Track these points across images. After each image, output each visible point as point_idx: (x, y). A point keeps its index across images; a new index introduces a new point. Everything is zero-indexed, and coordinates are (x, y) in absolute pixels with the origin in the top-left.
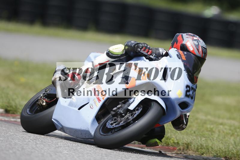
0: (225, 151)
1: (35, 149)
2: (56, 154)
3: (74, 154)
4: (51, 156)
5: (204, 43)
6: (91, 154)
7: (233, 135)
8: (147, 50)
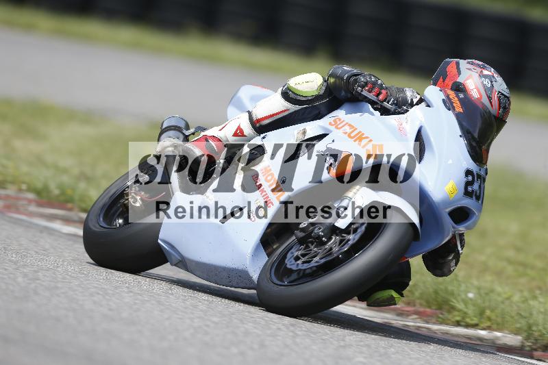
5: (504, 86)
8: (376, 90)
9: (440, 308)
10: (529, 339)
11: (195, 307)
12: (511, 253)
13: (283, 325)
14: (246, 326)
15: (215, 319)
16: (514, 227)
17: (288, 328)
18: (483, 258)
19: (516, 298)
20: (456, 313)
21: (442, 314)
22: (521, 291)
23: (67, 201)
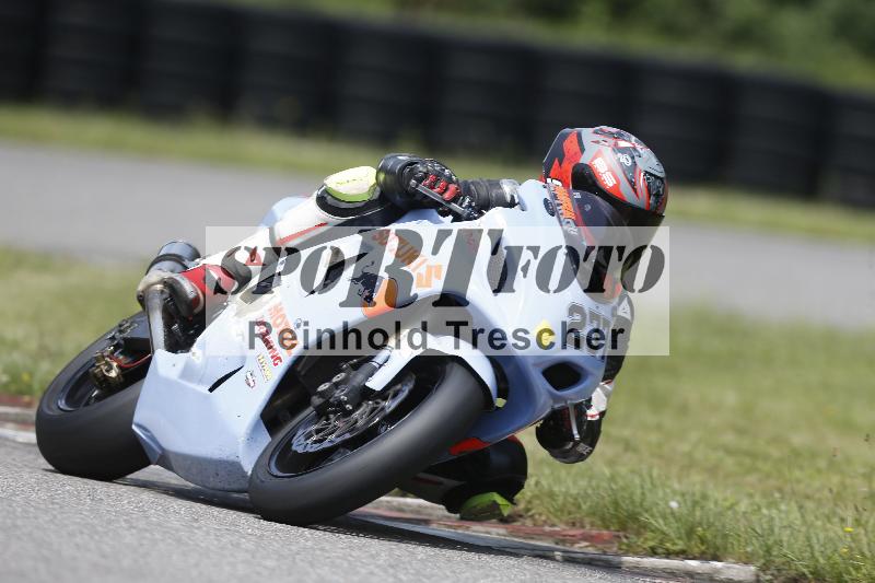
5: (653, 162)
8: (442, 184)
9: (623, 527)
10: (768, 569)
11: (238, 545)
12: (729, 438)
13: (378, 566)
14: (319, 571)
15: (270, 563)
16: (731, 398)
17: (385, 571)
18: (685, 447)
19: (743, 506)
20: (649, 535)
21: (627, 538)
22: (751, 496)
23: (21, 393)
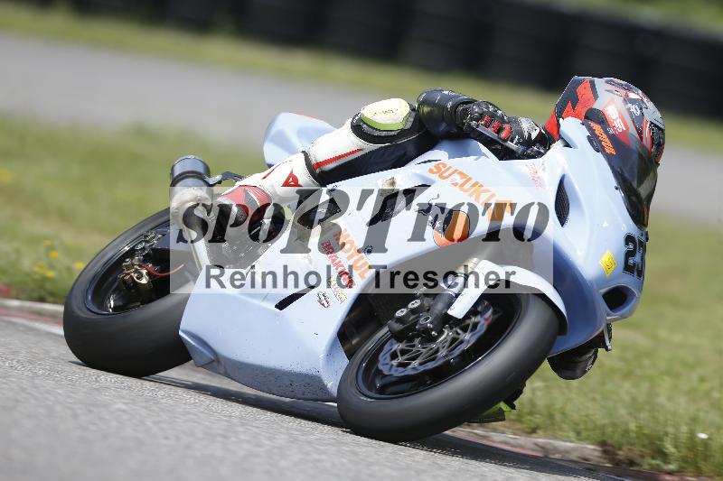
0: (604, 426)
1: (29, 394)
2: (90, 411)
3: (144, 412)
4: (75, 416)
5: (658, 115)
6: (196, 415)
7: (627, 375)
8: (495, 124)
